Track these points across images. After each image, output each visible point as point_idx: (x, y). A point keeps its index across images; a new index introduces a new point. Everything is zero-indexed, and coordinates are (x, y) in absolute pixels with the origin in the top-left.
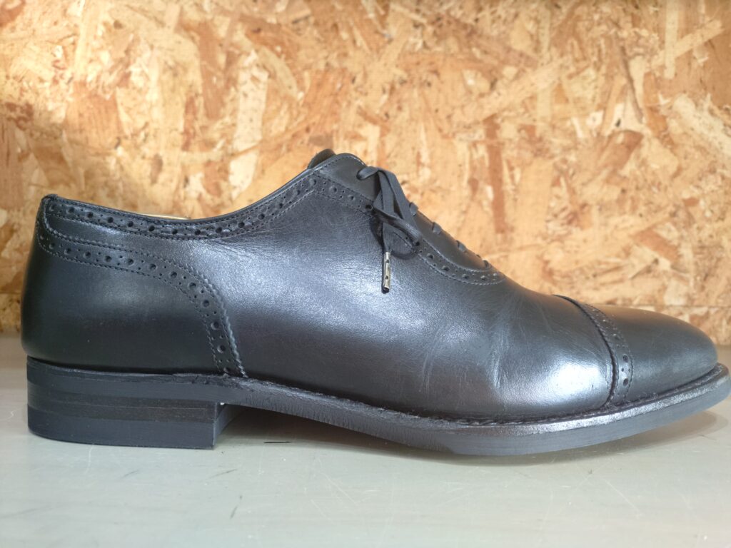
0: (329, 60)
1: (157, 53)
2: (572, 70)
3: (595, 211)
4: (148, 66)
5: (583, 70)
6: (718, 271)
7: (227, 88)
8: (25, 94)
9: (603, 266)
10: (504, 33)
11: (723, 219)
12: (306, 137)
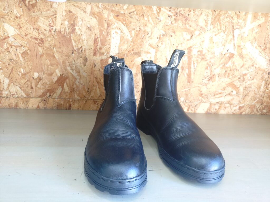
0: (140, 27)
1: (84, 22)
2: (217, 33)
3: (217, 76)
4: (81, 26)
5: (220, 33)
6: (249, 94)
7: (107, 35)
8: (40, 35)
9: (217, 93)
10: (197, 20)
11: (253, 80)
12: (132, 53)
